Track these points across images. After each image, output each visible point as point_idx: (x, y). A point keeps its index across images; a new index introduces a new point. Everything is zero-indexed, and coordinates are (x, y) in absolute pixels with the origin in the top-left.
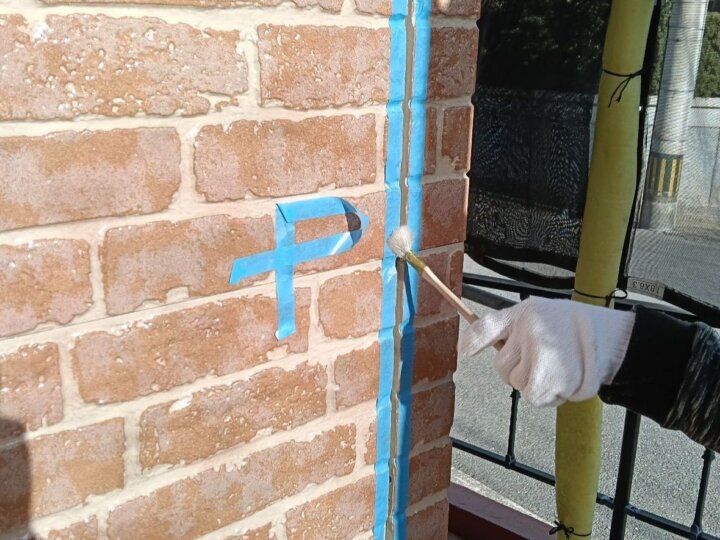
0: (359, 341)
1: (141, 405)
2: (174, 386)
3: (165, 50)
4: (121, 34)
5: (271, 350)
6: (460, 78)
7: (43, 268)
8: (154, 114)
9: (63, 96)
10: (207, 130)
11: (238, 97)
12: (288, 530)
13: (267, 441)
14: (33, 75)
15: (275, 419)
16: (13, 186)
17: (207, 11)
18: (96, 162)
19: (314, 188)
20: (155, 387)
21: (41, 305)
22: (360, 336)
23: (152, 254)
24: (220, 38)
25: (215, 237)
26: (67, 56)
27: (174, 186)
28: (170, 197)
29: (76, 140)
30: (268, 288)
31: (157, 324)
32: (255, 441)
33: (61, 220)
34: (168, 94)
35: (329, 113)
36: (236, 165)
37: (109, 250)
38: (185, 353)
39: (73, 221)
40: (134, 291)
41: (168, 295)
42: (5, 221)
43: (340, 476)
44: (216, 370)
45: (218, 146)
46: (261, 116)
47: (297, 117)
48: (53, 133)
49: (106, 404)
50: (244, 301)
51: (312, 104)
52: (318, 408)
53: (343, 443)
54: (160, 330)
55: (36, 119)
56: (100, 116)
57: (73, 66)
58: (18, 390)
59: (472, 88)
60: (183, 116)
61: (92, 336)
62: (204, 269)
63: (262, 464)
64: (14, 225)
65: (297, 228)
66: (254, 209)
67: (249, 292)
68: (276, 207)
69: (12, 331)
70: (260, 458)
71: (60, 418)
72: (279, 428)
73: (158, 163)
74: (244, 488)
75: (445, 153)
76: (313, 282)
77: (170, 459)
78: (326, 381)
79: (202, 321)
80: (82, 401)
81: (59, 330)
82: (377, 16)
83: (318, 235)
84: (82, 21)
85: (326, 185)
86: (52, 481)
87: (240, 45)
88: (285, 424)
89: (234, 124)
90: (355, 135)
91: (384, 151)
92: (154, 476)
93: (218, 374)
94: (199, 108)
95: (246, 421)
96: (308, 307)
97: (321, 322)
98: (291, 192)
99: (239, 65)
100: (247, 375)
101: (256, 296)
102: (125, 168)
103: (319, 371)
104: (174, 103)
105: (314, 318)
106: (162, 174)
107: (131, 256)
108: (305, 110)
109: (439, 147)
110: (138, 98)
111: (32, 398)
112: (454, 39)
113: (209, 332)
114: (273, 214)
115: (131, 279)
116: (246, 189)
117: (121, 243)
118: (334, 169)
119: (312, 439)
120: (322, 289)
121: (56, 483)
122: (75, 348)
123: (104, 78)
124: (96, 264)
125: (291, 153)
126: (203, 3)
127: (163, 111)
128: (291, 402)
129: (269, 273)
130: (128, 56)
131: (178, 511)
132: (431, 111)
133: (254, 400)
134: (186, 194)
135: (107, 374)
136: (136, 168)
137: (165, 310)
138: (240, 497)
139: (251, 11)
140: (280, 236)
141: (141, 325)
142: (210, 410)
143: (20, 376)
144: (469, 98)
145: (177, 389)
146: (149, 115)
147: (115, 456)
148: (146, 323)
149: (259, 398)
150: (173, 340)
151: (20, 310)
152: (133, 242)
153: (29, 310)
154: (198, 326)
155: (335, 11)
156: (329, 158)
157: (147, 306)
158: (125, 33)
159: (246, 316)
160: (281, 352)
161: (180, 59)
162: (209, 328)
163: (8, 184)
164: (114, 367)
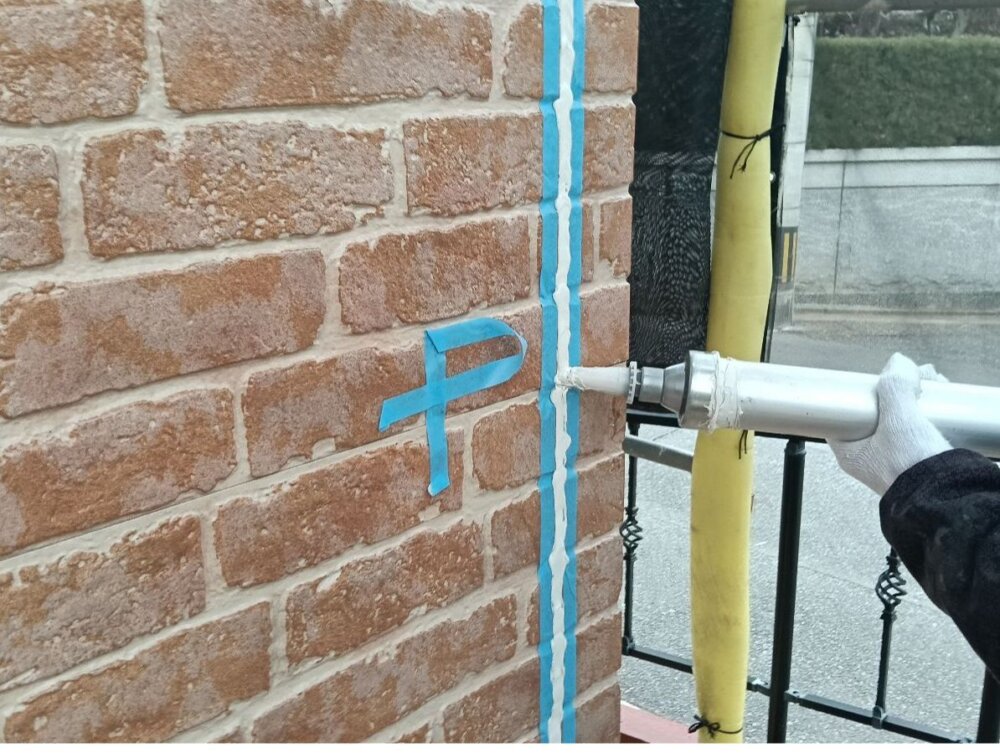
0: (516, 492)
1: (289, 586)
2: (323, 559)
3: (308, 159)
4: (263, 143)
5: (423, 509)
6: (618, 166)
7: (185, 426)
8: (298, 234)
9: (204, 219)
10: (354, 249)
11: (384, 207)
12: (446, 731)
13: (422, 624)
14: (173, 198)
15: (429, 594)
16: (154, 330)
17: (350, 109)
18: (239, 295)
19: (465, 307)
20: (302, 563)
21: (183, 470)
22: (518, 485)
23: (298, 399)
24: (365, 140)
25: (362, 376)
26: (207, 173)
27: (318, 318)
28: (316, 330)
29: (218, 271)
30: (415, 436)
31: (303, 486)
32: (408, 622)
33: (204, 367)
34: (312, 210)
35: (478, 219)
36: (383, 288)
37: (257, 398)
38: (333, 518)
39: (215, 368)
40: (280, 445)
41: (314, 448)
42: (146, 373)
43: (501, 661)
44: (366, 537)
45: (365, 267)
46: (411, 228)
47: (447, 227)
48: (194, 264)
49: (251, 586)
50: (392, 452)
51: (462, 209)
52: (476, 580)
53: (503, 621)
54: (306, 491)
55: (176, 250)
56: (243, 241)
57: (214, 184)
58: (157, 576)
59: (629, 175)
60: (328, 234)
61: (235, 507)
62: (352, 415)
63: (417, 651)
64: (155, 377)
65: (448, 358)
66: (402, 341)
67: (396, 441)
68: (423, 335)
69: (153, 504)
70: (415, 644)
71: (201, 608)
72: (434, 606)
73: (303, 291)
74: (399, 683)
75: (603, 255)
76: (462, 425)
77: (318, 651)
78: (482, 545)
79: (350, 478)
80: (225, 584)
81: (201, 500)
82: (527, 99)
83: (471, 365)
84: (224, 131)
85: (478, 303)
86: (195, 685)
87: (385, 145)
88: (439, 600)
89: (381, 241)
90: (509, 242)
91: (539, 258)
92: (300, 674)
93: (368, 543)
94: (344, 224)
95: (399, 598)
96: (461, 453)
97: (476, 471)
98: (441, 315)
99: (385, 170)
100: (396, 543)
101: (406, 444)
102: (269, 301)
103: (476, 531)
104: (319, 220)
105: (468, 469)
106: (306, 306)
107: (276, 405)
108: (453, 215)
109: (597, 249)
110: (281, 217)
111: (174, 584)
112: (609, 120)
113: (358, 491)
114: (421, 343)
115: (276, 433)
116: (394, 315)
117: (265, 390)
118: (486, 284)
119: (469, 616)
120: (476, 431)
121: (198, 688)
122: (218, 520)
123: (246, 196)
124: (239, 417)
125: (441, 269)
126: (347, 100)
127: (307, 230)
128: (445, 571)
129: (418, 415)
130: (270, 168)
131: (326, 715)
132: (586, 206)
133: (407, 572)
134: (331, 327)
135: (251, 550)
136: (281, 300)
137: (310, 467)
138: (394, 694)
139: (396, 105)
140: (430, 369)
141: (286, 489)
142: (361, 587)
143: (161, 558)
144: (627, 188)
145: (325, 563)
146: (292, 236)
147: (260, 650)
148: (292, 485)
149: (412, 569)
150: (321, 503)
151: (160, 478)
152: (277, 387)
153: (170, 477)
154: (345, 485)
155: (483, 98)
156: (481, 271)
157: (293, 463)
158: (266, 140)
159: (396, 469)
160: (434, 510)
161: (324, 167)
162: (357, 486)
163: (148, 327)
164: (259, 541)
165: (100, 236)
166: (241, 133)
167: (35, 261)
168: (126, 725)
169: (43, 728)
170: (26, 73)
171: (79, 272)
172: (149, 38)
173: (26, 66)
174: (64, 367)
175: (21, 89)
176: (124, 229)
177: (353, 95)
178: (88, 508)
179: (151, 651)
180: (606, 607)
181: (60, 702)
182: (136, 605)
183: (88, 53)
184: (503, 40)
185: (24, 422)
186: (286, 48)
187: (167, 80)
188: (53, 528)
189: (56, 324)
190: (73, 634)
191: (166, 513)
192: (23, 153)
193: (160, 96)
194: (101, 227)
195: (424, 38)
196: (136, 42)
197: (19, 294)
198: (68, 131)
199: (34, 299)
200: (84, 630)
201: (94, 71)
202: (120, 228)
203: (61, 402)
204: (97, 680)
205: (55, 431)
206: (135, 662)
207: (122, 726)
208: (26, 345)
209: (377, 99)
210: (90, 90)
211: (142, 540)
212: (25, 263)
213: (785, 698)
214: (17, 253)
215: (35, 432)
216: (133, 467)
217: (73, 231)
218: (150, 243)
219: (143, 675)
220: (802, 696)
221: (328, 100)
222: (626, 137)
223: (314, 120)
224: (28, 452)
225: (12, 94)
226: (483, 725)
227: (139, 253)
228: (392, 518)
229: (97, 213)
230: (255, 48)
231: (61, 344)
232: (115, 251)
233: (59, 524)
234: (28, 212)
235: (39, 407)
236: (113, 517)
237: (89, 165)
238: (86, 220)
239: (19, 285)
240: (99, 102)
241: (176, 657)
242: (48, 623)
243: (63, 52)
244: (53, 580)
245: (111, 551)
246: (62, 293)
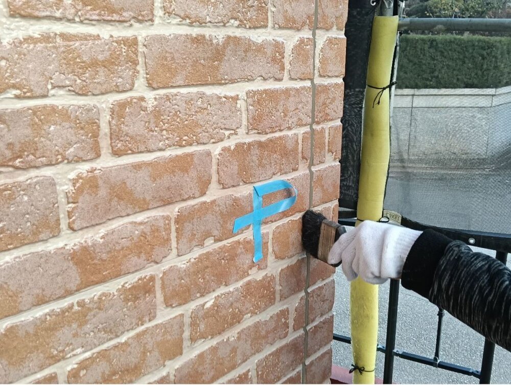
0: (290, 260)
1: (192, 306)
2: (207, 293)
3: (206, 109)
4: (187, 102)
5: (251, 269)
6: (336, 110)
7: (150, 232)
8: (201, 143)
9: (162, 137)
10: (224, 149)
11: (237, 130)
12: (257, 372)
14: (148, 128)
15: (252, 308)
16: (138, 188)
17: (224, 86)
18: (175, 172)
19: (271, 175)
20: (198, 295)
21: (149, 253)
22: (291, 257)
23: (199, 219)
24: (231, 100)
25: (226, 208)
26: (163, 116)
27: (209, 182)
28: (207, 188)
29: (167, 161)
30: (248, 235)
31: (200, 259)
32: (243, 322)
33: (159, 205)
34: (207, 132)
35: (277, 135)
36: (237, 167)
37: (180, 220)
38: (212, 274)
39: (164, 205)
40: (190, 241)
41: (205, 241)
42: (134, 208)
43: (282, 339)
44: (226, 282)
45: (229, 158)
46: (248, 139)
47: (263, 138)
48: (156, 158)
49: (176, 306)
50: (238, 242)
51: (270, 130)
52: (272, 301)
53: (283, 320)
54: (201, 262)
55: (149, 151)
56: (178, 147)
57: (166, 121)
58: (136, 303)
59: (341, 114)
60: (214, 143)
61: (171, 269)
62: (222, 226)
63: (246, 335)
64: (138, 210)
65: (263, 199)
67: (240, 238)
68: (253, 188)
69: (136, 269)
70: (245, 331)
71: (154, 317)
72: (254, 313)
74: (238, 350)
75: (330, 151)
76: (268, 229)
77: (203, 336)
78: (275, 285)
79: (220, 255)
80: (165, 306)
81: (156, 266)
82: (298, 80)
83: (272, 202)
84: (171, 97)
85: (276, 173)
86: (150, 354)
87: (239, 102)
88: (256, 311)
89: (236, 146)
90: (290, 145)
91: (302, 152)
92: (195, 346)
93: (227, 285)
94: (220, 138)
95: (239, 310)
96: (268, 243)
97: (273, 250)
98: (261, 179)
99: (238, 113)
100: (239, 285)
101: (244, 239)
102: (188, 174)
103: (272, 279)
104: (210, 136)
105: (270, 250)
106: (204, 176)
107: (190, 222)
108: (267, 134)
109: (327, 148)
110: (194, 136)
111: (143, 306)
112: (333, 89)
113: (223, 261)
114: (252, 192)
115: (189, 235)
116: (241, 179)
117: (185, 215)
118: (280, 164)
119: (269, 318)
120: (274, 232)
121: (152, 354)
122: (163, 276)
123: (179, 126)
124: (173, 228)
125: (261, 158)
126: (223, 82)
127: (205, 141)
128: (259, 297)
129: (250, 225)
130: (190, 113)
131: (207, 366)
132: (323, 128)
133: (243, 298)
134: (214, 186)
135: (177, 289)
136: (193, 174)
137: (203, 250)
138: (236, 355)
139: (244, 83)
140: (255, 205)
141: (193, 260)
142: (223, 306)
143: (138, 294)
144: (340, 120)
145: (208, 295)
146: (198, 144)
147: (179, 336)
148: (195, 259)
149: (245, 297)
150: (207, 267)
151: (139, 257)
152: (190, 214)
153: (143, 256)
154: (218, 259)
155: (280, 80)
156: (278, 159)
157: (195, 249)
158: (189, 101)
159: (240, 251)
160: (255, 269)
161: (213, 113)
162: (223, 259)
163: (136, 188)
164: (181, 285)
165: (117, 146)
166: (178, 97)
167: (89, 157)
168: (120, 373)
169: (84, 375)
170: (87, 71)
171: (107, 162)
172: (139, 54)
173: (87, 68)
174: (99, 207)
175: (85, 79)
176: (127, 142)
177: (226, 80)
178: (108, 272)
179: (132, 338)
180: (327, 313)
181: (92, 363)
182: (126, 316)
183: (114, 62)
184: (289, 54)
185: (80, 232)
186: (198, 59)
187: (147, 74)
188: (93, 281)
189: (97, 187)
190: (99, 331)
191: (140, 273)
192: (85, 108)
193: (143, 81)
194: (118, 141)
195: (256, 54)
196: (134, 56)
197: (81, 173)
198: (104, 98)
199: (88, 175)
200: (104, 329)
201: (116, 70)
202: (125, 142)
203: (97, 222)
204: (108, 352)
205: (95, 236)
206: (126, 343)
207: (118, 374)
208: (83, 196)
209: (236, 81)
210: (115, 78)
211: (130, 286)
212: (85, 159)
214: (81, 154)
215: (85, 237)
216: (128, 252)
217: (104, 143)
218: (138, 149)
219: (129, 349)
220: (400, 353)
221: (215, 82)
222: (340, 97)
223: (209, 91)
224: (83, 246)
225: (80, 81)
226: (273, 369)
227: (133, 153)
228: (238, 273)
229: (115, 135)
230: (185, 59)
231: (98, 196)
232: (121, 153)
233: (95, 279)
234: (86, 135)
235: (88, 225)
236: (118, 275)
237: (113, 114)
238: (111, 139)
239: (81, 169)
240: (118, 84)
241: (143, 340)
242: (89, 326)
243: (103, 62)
244: (91, 306)
245: (116, 292)
246: (100, 172)
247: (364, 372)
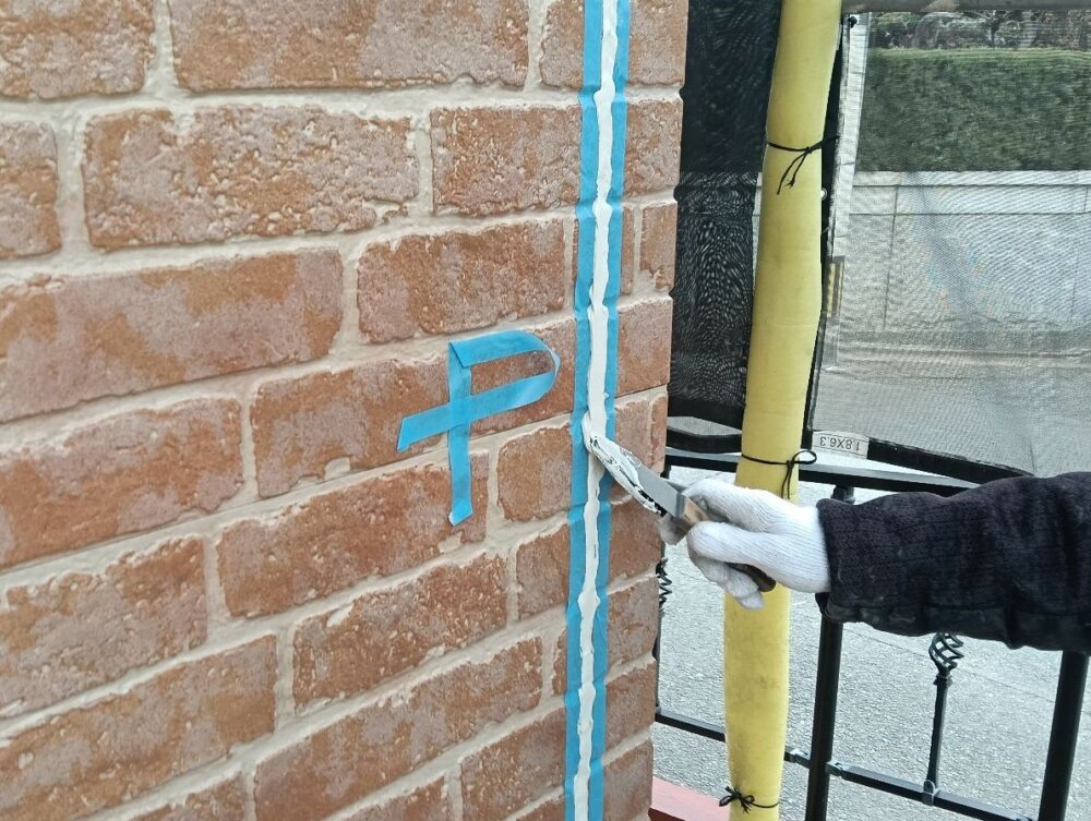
0: (545, 524)
1: (298, 618)
2: (334, 590)
3: (327, 148)
4: (278, 128)
5: (443, 539)
6: (662, 166)
7: (189, 438)
8: (314, 231)
9: (214, 211)
10: (374, 250)
11: (407, 204)
12: (464, 786)
13: (440, 665)
14: (179, 186)
15: (448, 634)
16: (157, 331)
17: (373, 94)
18: (249, 296)
19: (493, 318)
20: (312, 593)
21: (185, 487)
22: (547, 516)
23: (311, 413)
24: (389, 129)
25: (380, 390)
26: (218, 160)
27: (335, 324)
28: (331, 338)
29: (227, 269)
30: (436, 458)
31: (314, 508)
32: (423, 665)
33: (210, 374)
34: (330, 204)
35: (509, 221)
36: (405, 293)
37: (267, 411)
38: (346, 546)
39: (223, 375)
40: (290, 463)
41: (327, 468)
42: (148, 377)
43: (524, 711)
44: (381, 568)
45: (385, 269)
46: (437, 229)
47: (475, 228)
48: (201, 261)
49: (257, 617)
50: (411, 474)
51: (492, 209)
52: (498, 620)
53: (527, 665)
54: (318, 514)
55: (183, 244)
56: (255, 237)
57: (225, 172)
58: (156, 602)
59: (674, 178)
60: (347, 232)
61: (241, 529)
62: (369, 433)
63: (433, 695)
64: (157, 383)
65: (474, 373)
66: (424, 353)
67: (416, 464)
68: (447, 347)
69: (153, 522)
70: (432, 688)
71: (201, 640)
72: (452, 646)
73: (318, 294)
74: (413, 730)
75: (645, 266)
76: (488, 448)
77: (327, 691)
78: (506, 581)
79: (365, 503)
80: (229, 614)
81: (205, 520)
82: (565, 90)
83: (497, 382)
84: (237, 115)
85: (508, 314)
86: (193, 725)
87: (411, 136)
88: (459, 640)
89: (404, 242)
90: (542, 247)
91: (574, 267)
92: (308, 716)
93: (383, 575)
94: (365, 222)
95: (415, 636)
96: (485, 479)
97: (501, 499)
98: (466, 326)
99: (410, 163)
100: (413, 577)
101: (427, 467)
102: (282, 304)
103: (499, 565)
104: (337, 216)
105: (493, 497)
106: (322, 310)
107: (287, 419)
108: (482, 216)
109: (637, 259)
110: (297, 211)
111: (173, 612)
112: (653, 116)
113: (373, 517)
114: (445, 356)
115: (286, 449)
116: (416, 324)
117: (275, 402)
118: (516, 292)
119: (490, 659)
120: (502, 455)
121: (197, 727)
122: (222, 543)
123: (259, 187)
124: (248, 430)
125: (467, 275)
126: (370, 84)
127: (324, 227)
128: (466, 609)
129: (441, 435)
130: (285, 156)
131: (336, 762)
132: (627, 210)
133: (424, 608)
134: (348, 335)
135: (258, 577)
136: (294, 302)
137: (323, 488)
138: (408, 742)
139: (423, 91)
140: (454, 385)
141: (296, 511)
142: (374, 623)
143: (160, 583)
144: (672, 192)
145: (336, 595)
146: (308, 232)
147: (265, 688)
148: (303, 507)
149: (430, 605)
150: (333, 528)
151: (161, 495)
152: (290, 399)
153: (172, 494)
154: (360, 510)
155: (517, 87)
156: (511, 279)
157: (304, 484)
158: (283, 125)
159: (415, 494)
160: (455, 541)
161: (345, 158)
162: (373, 511)
163: (151, 328)
164: (266, 567)
165: (101, 225)
166: (255, 116)
167: (30, 250)
168: (118, 766)
169: (27, 766)
170: (25, 42)
171: (77, 266)
172: (157, 8)
173: (24, 35)
174: (60, 369)
175: (19, 59)
176: (127, 219)
177: (377, 79)
178: (83, 525)
179: (147, 685)
180: (639, 656)
181: (47, 738)
182: (132, 633)
183: (90, 23)
184: (541, 24)
185: (15, 428)
186: (306, 24)
187: (176, 55)
188: (45, 546)
189: (52, 321)
190: (63, 663)
191: (166, 534)
192: (20, 131)
193: (168, 73)
194: (103, 215)
195: (455, 19)
196: (144, 13)
197: (12, 286)
198: (68, 109)
199: (29, 292)
200: (76, 660)
201: (99, 42)
202: (122, 217)
203: (56, 407)
204: (88, 715)
205: (49, 439)
206: (130, 697)
207: (113, 767)
208: (20, 342)
209: (403, 84)
210: (93, 63)
211: (140, 562)
212: (20, 252)
213: (827, 770)
214: (10, 240)
215: (26, 440)
216: (133, 481)
217: (72, 219)
218: (154, 235)
219: (139, 711)
220: (845, 768)
221: (350, 84)
222: (673, 135)
223: (335, 106)
224: (19, 461)
225: (7, 64)
226: (503, 781)
227: (143, 245)
228: (410, 547)
229: (98, 199)
230: (272, 23)
231: (57, 342)
232: (115, 243)
233: (51, 541)
234: (23, 196)
235: (32, 412)
236: (109, 535)
237: (90, 147)
238: (86, 207)
239: (12, 277)
240: (102, 77)
241: (174, 691)
242: (37, 651)
243: (64, 20)
244: (42, 603)
245: (106, 573)
246: (59, 287)
247: (752, 808)
